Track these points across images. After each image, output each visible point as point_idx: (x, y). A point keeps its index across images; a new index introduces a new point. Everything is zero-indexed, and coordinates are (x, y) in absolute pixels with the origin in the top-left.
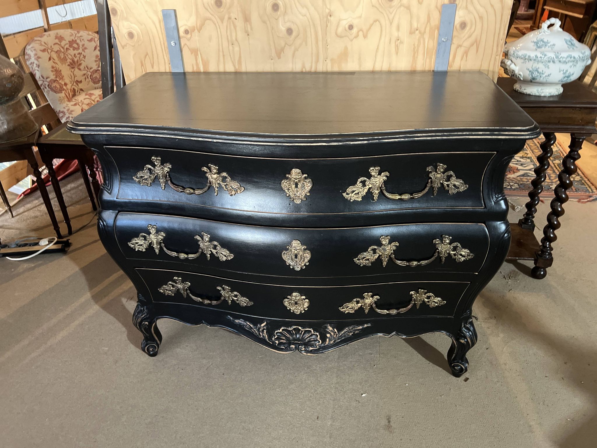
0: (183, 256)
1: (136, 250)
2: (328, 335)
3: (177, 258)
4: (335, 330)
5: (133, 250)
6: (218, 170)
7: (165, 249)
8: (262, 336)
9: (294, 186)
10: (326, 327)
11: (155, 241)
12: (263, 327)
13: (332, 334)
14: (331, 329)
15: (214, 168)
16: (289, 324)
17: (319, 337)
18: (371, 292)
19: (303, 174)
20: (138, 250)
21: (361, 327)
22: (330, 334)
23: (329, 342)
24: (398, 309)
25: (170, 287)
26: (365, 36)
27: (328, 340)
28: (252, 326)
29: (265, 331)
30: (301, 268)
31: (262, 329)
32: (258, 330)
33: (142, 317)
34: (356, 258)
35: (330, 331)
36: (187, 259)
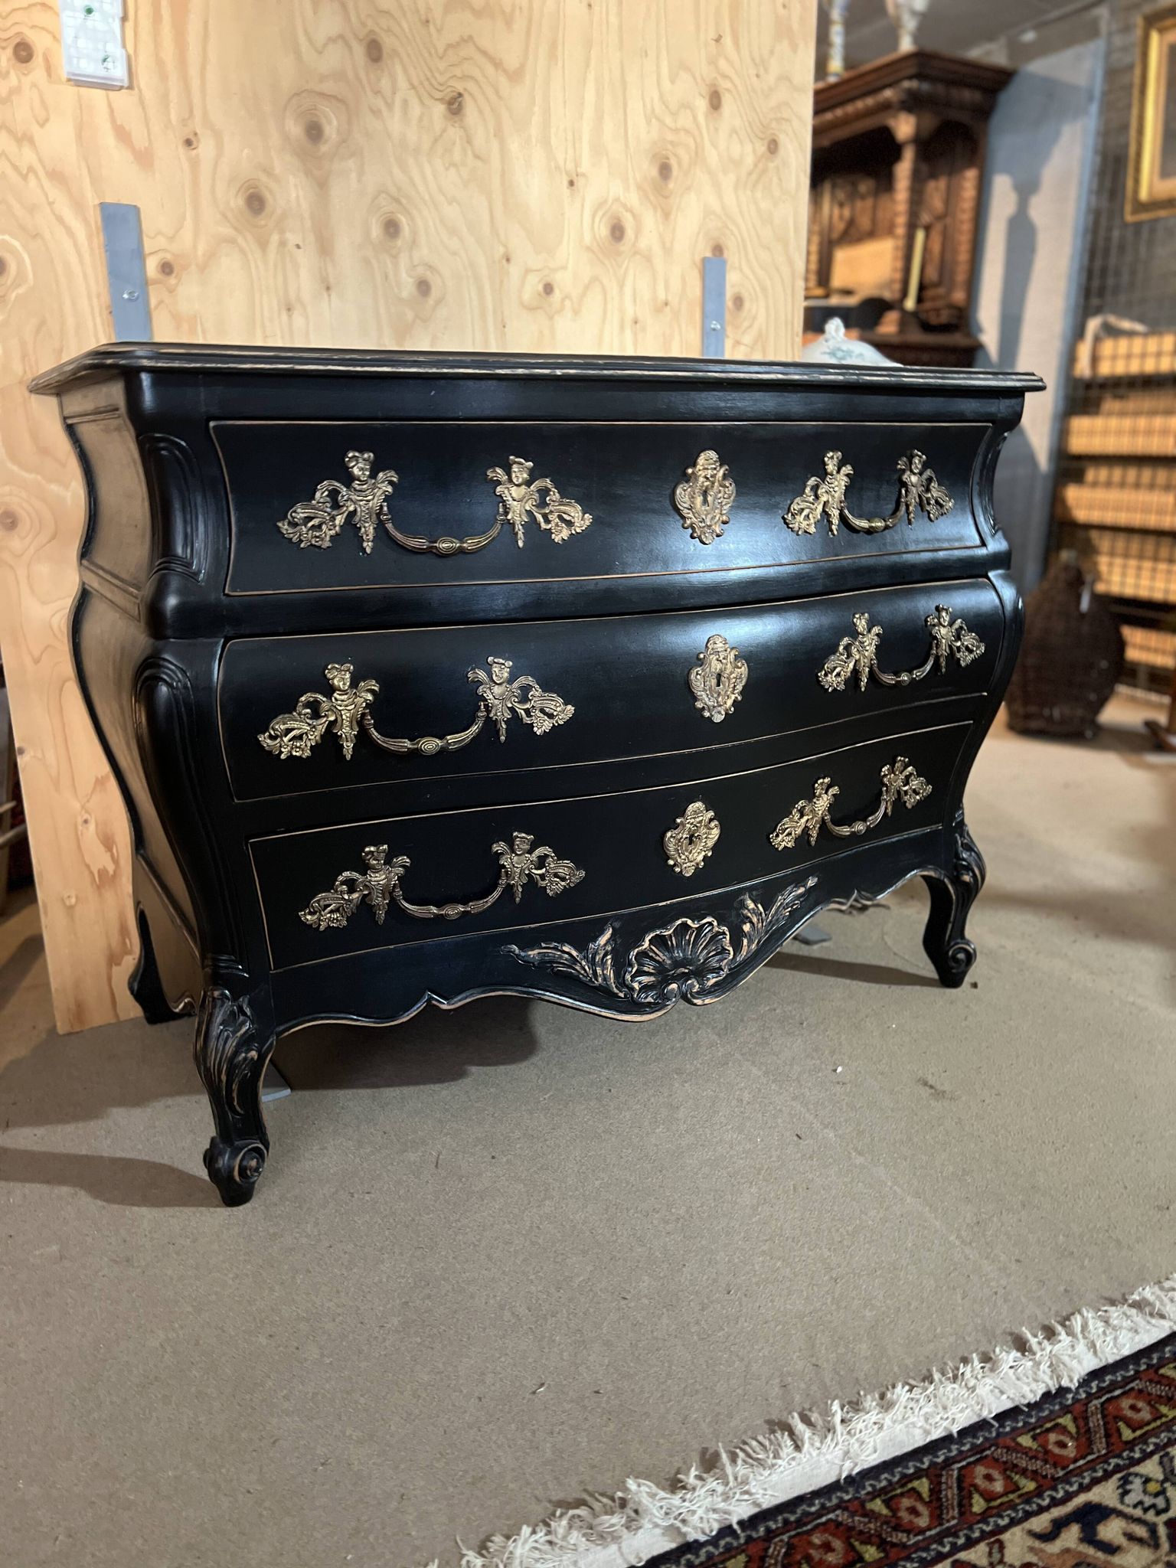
0: (430, 745)
1: (283, 757)
2: (747, 928)
3: (416, 753)
4: (759, 906)
5: (272, 757)
6: (531, 472)
7: (375, 734)
8: (600, 979)
9: (699, 499)
10: (743, 906)
11: (346, 715)
12: (605, 945)
13: (755, 920)
14: (751, 905)
15: (521, 469)
16: (663, 918)
17: (728, 937)
18: (828, 776)
19: (721, 466)
20: (291, 757)
21: (802, 890)
22: (751, 922)
23: (749, 947)
24: (865, 820)
25: (342, 892)
26: (576, 312)
27: (745, 941)
28: (574, 953)
29: (609, 957)
30: (726, 714)
31: (602, 953)
32: (593, 963)
33: (239, 1034)
34: (821, 671)
35: (749, 915)
36: (443, 751)
